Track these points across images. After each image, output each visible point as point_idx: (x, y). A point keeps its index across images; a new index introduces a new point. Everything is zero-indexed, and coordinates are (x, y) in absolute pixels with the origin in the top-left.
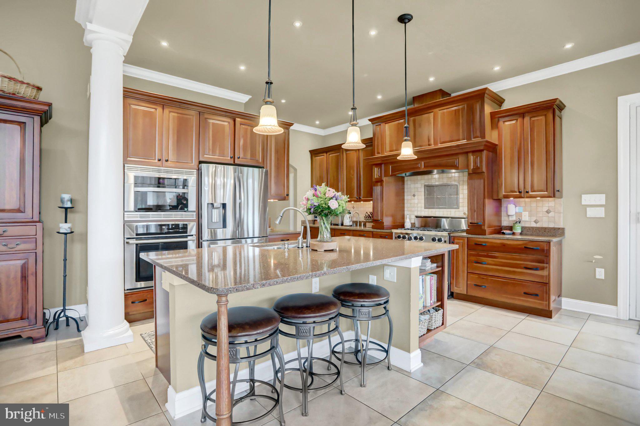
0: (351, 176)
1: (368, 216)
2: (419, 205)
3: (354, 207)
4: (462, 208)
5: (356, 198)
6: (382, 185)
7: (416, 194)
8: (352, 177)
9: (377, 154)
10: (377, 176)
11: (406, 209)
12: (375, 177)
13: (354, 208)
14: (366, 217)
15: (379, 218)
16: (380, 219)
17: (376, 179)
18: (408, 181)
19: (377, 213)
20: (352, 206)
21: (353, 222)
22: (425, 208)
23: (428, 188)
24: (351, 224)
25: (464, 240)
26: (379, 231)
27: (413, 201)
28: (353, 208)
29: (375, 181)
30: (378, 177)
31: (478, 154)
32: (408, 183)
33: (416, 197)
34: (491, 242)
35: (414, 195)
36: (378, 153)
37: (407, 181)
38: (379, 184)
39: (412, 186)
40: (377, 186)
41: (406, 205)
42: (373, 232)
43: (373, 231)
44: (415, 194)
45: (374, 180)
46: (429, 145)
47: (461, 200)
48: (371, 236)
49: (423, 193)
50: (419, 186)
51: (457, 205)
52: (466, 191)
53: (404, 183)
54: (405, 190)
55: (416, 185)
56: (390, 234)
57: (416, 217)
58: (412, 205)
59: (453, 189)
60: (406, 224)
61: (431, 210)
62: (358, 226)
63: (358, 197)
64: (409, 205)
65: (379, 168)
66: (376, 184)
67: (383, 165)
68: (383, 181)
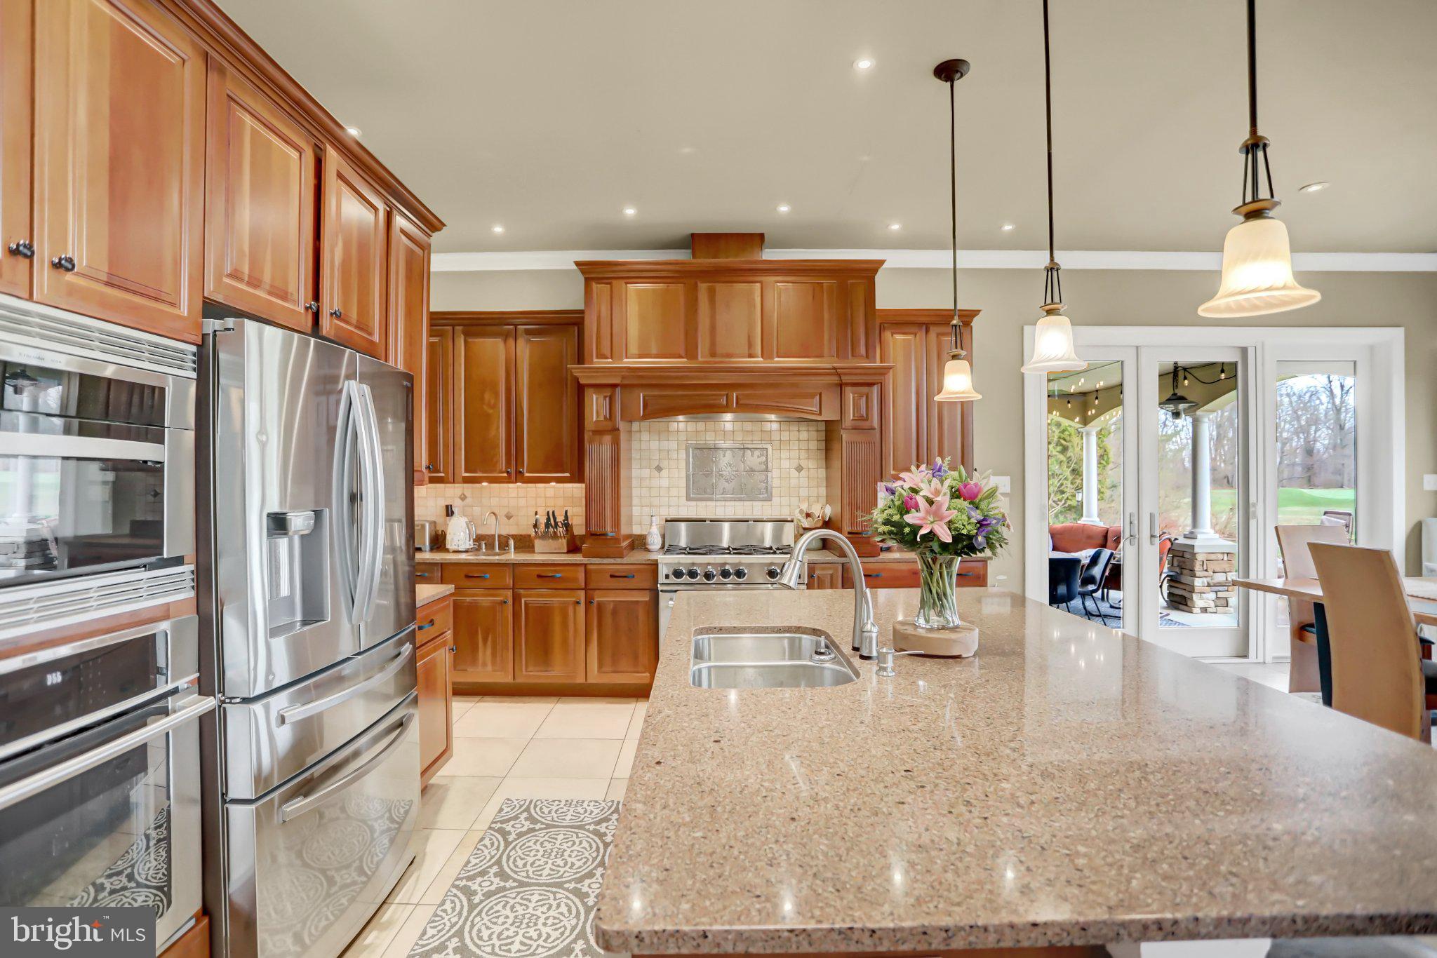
2: (674, 492)
4: (779, 498)
5: (505, 471)
6: (615, 441)
7: (664, 464)
9: (597, 358)
10: (598, 416)
12: (594, 419)
14: (535, 524)
15: (608, 529)
16: (612, 532)
17: (594, 423)
18: (643, 433)
19: (601, 514)
22: (688, 499)
23: (697, 452)
25: (836, 570)
27: (655, 483)
28: (463, 498)
29: (593, 429)
30: (602, 419)
31: (864, 389)
32: (642, 439)
33: (664, 473)
34: (892, 570)
35: (659, 469)
36: (601, 356)
37: (640, 431)
38: (607, 437)
39: (654, 445)
40: (600, 442)
41: (635, 492)
42: (586, 565)
43: (589, 562)
44: (661, 465)
45: (589, 427)
46: (751, 356)
47: (775, 483)
48: (581, 576)
49: (683, 464)
50: (674, 445)
51: (767, 492)
52: (786, 464)
53: (631, 437)
54: (633, 456)
55: (665, 445)
56: (646, 567)
57: (667, 521)
58: (654, 492)
59: (759, 457)
60: (649, 540)
61: (704, 503)
62: (497, 550)
63: (513, 471)
64: (645, 492)
65: (605, 397)
66: (597, 437)
67: (618, 390)
68: (618, 430)
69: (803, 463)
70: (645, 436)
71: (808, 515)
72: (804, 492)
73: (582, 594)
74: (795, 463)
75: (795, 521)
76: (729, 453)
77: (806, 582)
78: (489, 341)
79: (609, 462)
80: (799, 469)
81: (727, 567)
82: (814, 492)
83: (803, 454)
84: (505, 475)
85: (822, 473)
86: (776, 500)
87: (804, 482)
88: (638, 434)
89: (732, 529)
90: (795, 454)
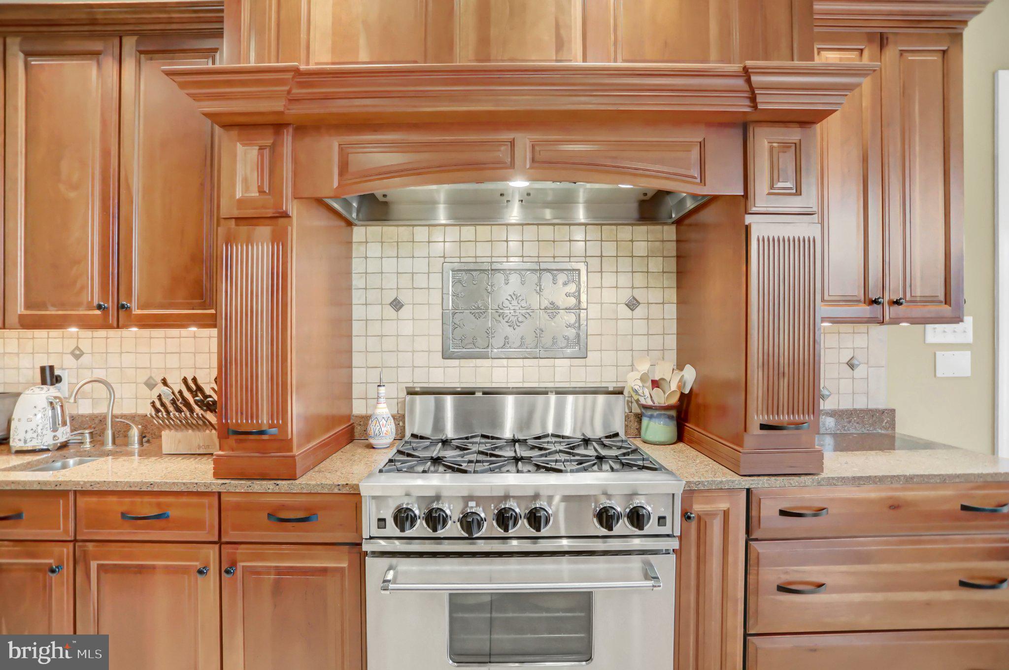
0: (62, 187)
1: (174, 402)
2: (421, 344)
3: (77, 348)
4: (598, 354)
5: (99, 307)
6: (280, 239)
7: (406, 297)
8: (72, 195)
10: (246, 188)
11: (357, 359)
12: (239, 195)
13: (77, 357)
14: (158, 405)
15: (264, 420)
16: (271, 426)
17: (241, 202)
18: (370, 245)
19: (251, 391)
20: (71, 345)
21: (78, 423)
22: (446, 355)
23: (465, 276)
24: (64, 434)
25: (736, 501)
26: (268, 486)
27: (390, 328)
28: (77, 354)
29: (236, 215)
30: (255, 194)
31: (793, 133)
32: (369, 254)
33: (405, 312)
35: (397, 305)
37: (366, 242)
38: (264, 231)
39: (389, 264)
40: (249, 241)
41: (357, 344)
42: (219, 494)
43: (222, 489)
44: (400, 298)
45: (227, 208)
47: (593, 327)
48: (210, 516)
49: (436, 297)
50: (421, 265)
51: (578, 343)
52: (609, 296)
53: (350, 250)
54: (354, 283)
55: (406, 265)
56: (343, 498)
57: (411, 392)
58: (389, 344)
59: (565, 284)
60: (373, 428)
61: (472, 362)
62: (110, 446)
63: (111, 305)
64: (372, 343)
65: (261, 148)
66: (244, 229)
67: (288, 138)
68: (286, 215)
69: (640, 295)
70: (374, 250)
71: (655, 384)
72: (640, 343)
73: (212, 553)
74: (625, 295)
75: (626, 393)
76: (514, 278)
77: (677, 533)
78: (70, 66)
79: (266, 282)
80: (632, 304)
81: (512, 504)
82: (656, 343)
83: (640, 280)
84: (98, 312)
85: (672, 311)
86: (593, 357)
87: (641, 326)
88: (362, 248)
89: (518, 406)
90: (624, 280)
